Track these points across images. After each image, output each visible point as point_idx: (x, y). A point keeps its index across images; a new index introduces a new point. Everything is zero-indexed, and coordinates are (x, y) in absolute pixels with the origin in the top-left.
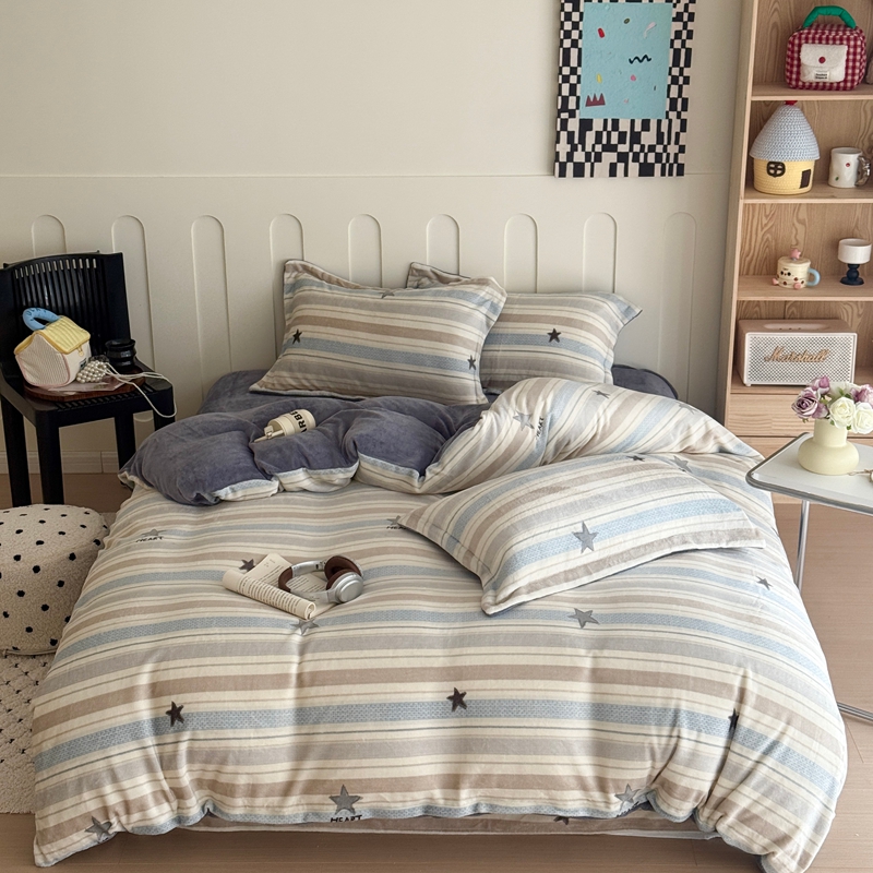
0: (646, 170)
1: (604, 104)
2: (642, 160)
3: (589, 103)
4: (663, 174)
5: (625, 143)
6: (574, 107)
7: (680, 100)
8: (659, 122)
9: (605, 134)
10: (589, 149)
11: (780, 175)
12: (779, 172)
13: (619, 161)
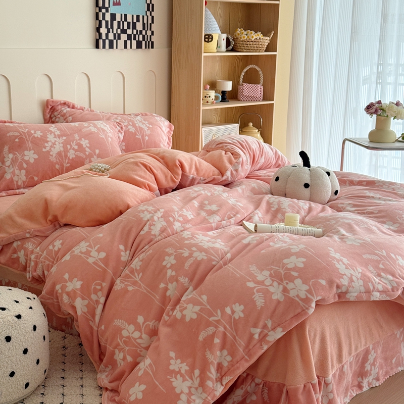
0: (139, 45)
1: (120, 5)
2: (137, 39)
3: (114, 4)
4: (146, 48)
5: (130, 29)
6: (108, 6)
7: (151, 5)
8: (143, 16)
9: (121, 22)
10: (115, 32)
11: (211, 41)
12: (210, 40)
13: (128, 39)
